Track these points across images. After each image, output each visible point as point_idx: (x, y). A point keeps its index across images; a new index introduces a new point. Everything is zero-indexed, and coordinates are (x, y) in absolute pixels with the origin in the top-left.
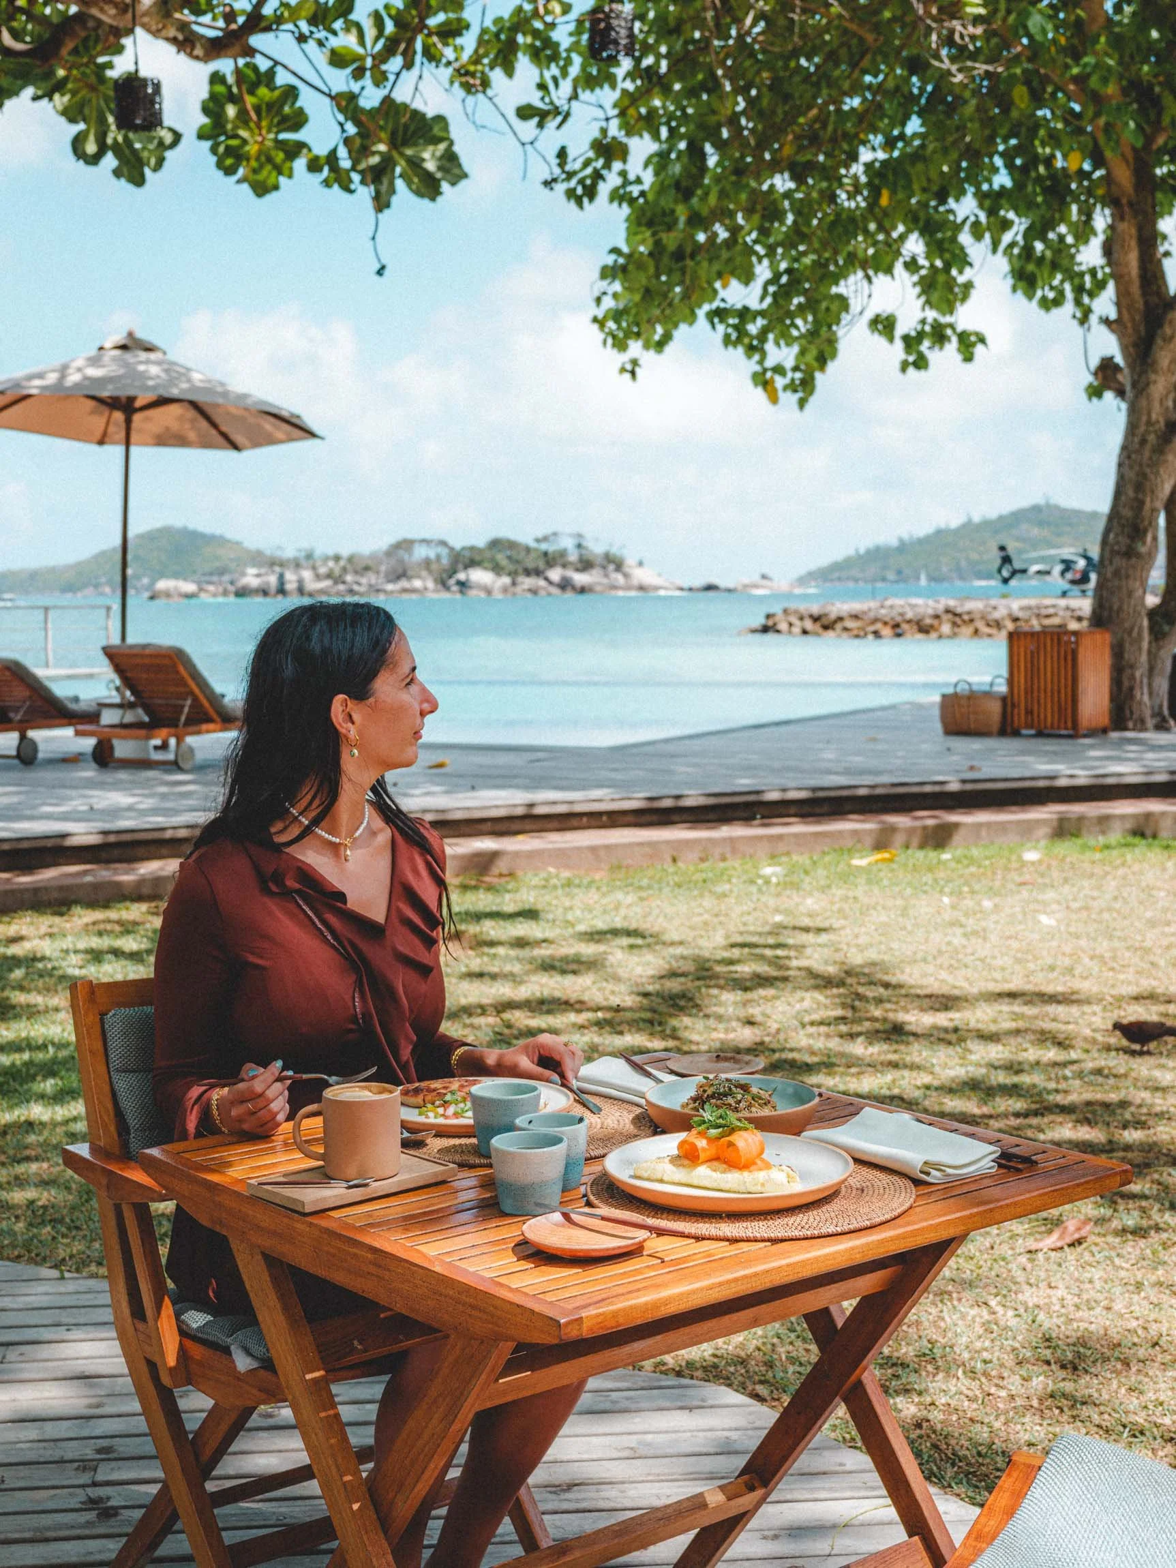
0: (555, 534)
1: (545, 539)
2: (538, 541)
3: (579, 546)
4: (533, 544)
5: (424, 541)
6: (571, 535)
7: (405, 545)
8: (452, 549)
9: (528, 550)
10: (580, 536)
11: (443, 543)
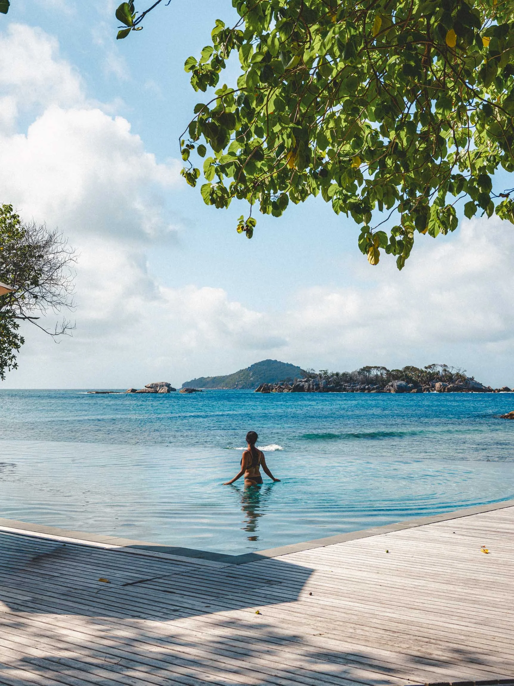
0: (434, 365)
1: (430, 367)
2: (426, 368)
3: (445, 370)
4: (424, 369)
5: (375, 367)
6: (441, 366)
7: (368, 369)
8: (388, 371)
9: (422, 372)
10: (445, 366)
11: (384, 368)
